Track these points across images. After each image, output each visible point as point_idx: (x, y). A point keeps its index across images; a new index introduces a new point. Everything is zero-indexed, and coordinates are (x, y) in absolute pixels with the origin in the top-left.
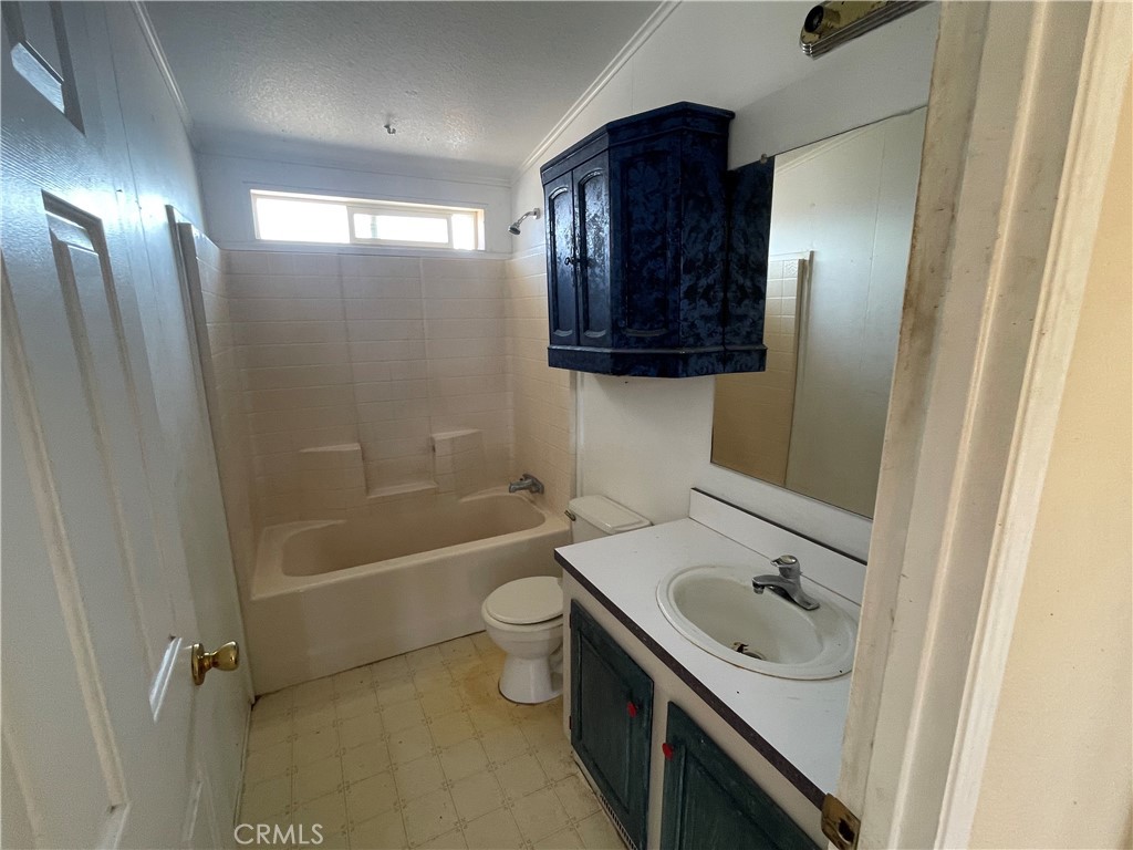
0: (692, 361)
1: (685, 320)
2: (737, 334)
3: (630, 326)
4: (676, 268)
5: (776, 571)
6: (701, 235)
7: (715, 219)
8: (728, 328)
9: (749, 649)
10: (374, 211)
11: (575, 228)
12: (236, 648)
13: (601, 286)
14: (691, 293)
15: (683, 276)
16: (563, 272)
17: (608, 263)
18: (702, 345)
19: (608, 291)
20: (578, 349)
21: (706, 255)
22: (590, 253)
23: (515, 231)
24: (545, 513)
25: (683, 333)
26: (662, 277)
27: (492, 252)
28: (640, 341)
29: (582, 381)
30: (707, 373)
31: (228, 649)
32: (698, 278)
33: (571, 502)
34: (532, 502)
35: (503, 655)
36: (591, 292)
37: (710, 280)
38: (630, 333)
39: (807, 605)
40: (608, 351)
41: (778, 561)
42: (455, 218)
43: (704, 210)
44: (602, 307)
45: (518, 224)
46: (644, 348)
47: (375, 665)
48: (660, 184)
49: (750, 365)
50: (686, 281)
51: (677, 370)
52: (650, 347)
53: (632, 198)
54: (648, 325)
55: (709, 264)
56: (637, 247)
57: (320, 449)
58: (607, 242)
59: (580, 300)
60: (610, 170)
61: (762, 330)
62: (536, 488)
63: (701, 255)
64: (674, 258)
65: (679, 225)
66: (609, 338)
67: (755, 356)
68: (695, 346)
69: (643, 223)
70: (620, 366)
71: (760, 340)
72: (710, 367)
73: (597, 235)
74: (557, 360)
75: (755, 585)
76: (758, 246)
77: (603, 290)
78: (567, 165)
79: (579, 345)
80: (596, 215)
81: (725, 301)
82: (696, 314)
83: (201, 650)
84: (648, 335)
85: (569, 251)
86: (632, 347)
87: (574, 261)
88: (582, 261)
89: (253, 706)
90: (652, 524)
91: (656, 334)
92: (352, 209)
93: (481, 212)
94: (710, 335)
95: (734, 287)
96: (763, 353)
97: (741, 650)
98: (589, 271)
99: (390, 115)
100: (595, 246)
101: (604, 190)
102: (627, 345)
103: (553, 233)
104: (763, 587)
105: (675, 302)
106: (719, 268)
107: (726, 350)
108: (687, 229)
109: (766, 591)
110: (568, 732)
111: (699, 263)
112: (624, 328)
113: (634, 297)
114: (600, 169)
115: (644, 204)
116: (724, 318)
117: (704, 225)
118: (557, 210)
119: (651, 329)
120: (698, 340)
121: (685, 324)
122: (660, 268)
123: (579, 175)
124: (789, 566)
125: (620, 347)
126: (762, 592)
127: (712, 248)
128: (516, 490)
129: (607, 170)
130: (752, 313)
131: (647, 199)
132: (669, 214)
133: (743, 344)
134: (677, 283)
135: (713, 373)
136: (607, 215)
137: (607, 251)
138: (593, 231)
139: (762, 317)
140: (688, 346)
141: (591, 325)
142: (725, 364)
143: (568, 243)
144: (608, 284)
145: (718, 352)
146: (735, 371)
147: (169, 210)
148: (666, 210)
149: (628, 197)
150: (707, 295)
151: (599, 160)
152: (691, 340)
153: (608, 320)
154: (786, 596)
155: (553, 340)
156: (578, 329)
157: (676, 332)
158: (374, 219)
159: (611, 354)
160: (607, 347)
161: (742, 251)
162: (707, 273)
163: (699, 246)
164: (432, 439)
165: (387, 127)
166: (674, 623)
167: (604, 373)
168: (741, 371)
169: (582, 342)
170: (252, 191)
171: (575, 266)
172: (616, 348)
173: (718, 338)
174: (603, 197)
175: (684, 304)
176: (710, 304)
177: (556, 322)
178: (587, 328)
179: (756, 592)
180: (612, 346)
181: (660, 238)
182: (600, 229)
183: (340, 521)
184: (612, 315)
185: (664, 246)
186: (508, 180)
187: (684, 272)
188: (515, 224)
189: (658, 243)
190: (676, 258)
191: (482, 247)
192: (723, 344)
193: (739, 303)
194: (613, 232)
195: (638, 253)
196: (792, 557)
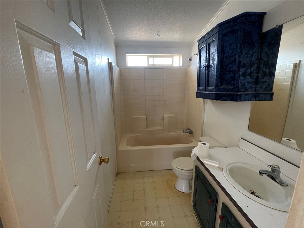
0: (243, 96)
1: (241, 83)
2: (261, 88)
3: (222, 85)
4: (239, 67)
5: (269, 169)
6: (249, 55)
7: (255, 49)
8: (258, 86)
9: (256, 194)
10: (154, 57)
11: (206, 57)
12: (108, 159)
13: (213, 73)
14: (244, 74)
15: (241, 69)
16: (202, 70)
17: (216, 66)
18: (247, 91)
19: (215, 75)
20: (205, 92)
21: (251, 62)
22: (211, 64)
23: (190, 60)
24: (193, 140)
25: (240, 87)
26: (234, 69)
27: (183, 66)
28: (225, 90)
29: (207, 102)
30: (248, 101)
31: (106, 158)
32: (247, 69)
33: (200, 138)
34: (189, 136)
35: (177, 177)
36: (210, 75)
37: (252, 70)
38: (222, 87)
39: (281, 183)
40: (214, 93)
41: (271, 166)
42: (174, 58)
43: (251, 47)
44: (213, 79)
45: (191, 58)
46: (226, 92)
47: (144, 172)
48: (235, 40)
49: (266, 98)
50: (242, 70)
51: (237, 99)
52: (228, 91)
53: (225, 46)
54: (228, 85)
55: (251, 65)
56: (226, 61)
57: (137, 117)
58: (216, 60)
59: (207, 78)
60: (218, 38)
61: (272, 87)
62: (191, 132)
63: (249, 62)
64: (238, 63)
65: (241, 52)
66: (215, 89)
67: (269, 96)
68: (244, 91)
69: (228, 53)
70: (218, 97)
71: (272, 90)
72: (250, 98)
73: (213, 58)
74: (199, 95)
75: (260, 172)
76: (273, 58)
77: (214, 74)
78: (205, 39)
79: (205, 91)
80: (213, 52)
81: (257, 77)
82: (246, 81)
83: (101, 157)
84: (227, 88)
85: (204, 64)
86: (222, 92)
87: (206, 67)
88: (208, 66)
89: (117, 175)
90: (226, 147)
91: (231, 87)
92: (149, 57)
93: (181, 55)
94: (251, 88)
95: (261, 72)
96: (272, 95)
97: (253, 193)
98: (210, 69)
99: (158, 32)
100: (212, 61)
101: (216, 44)
102: (220, 91)
103: (200, 59)
104: (263, 174)
105: (238, 77)
106: (256, 66)
107: (256, 93)
108: (244, 54)
109: (264, 175)
110: (192, 203)
111: (248, 65)
112: (220, 86)
113: (224, 76)
114: (215, 39)
115: (229, 47)
116: (257, 82)
117: (251, 52)
118: (202, 52)
119: (229, 86)
120: (246, 89)
121: (241, 84)
122: (233, 67)
123: (209, 41)
124: (275, 169)
125: (218, 92)
126: (263, 175)
127: (253, 59)
128: (185, 132)
129: (217, 38)
130: (268, 81)
131: (230, 45)
132: (238, 49)
133: (264, 91)
134: (239, 71)
135: (251, 100)
136: (216, 52)
137: (216, 62)
138: (212, 57)
139: (273, 82)
140: (242, 91)
141: (210, 85)
142: (255, 97)
143: (204, 61)
144: (215, 72)
145: (253, 94)
146: (260, 100)
147: (108, 59)
148: (237, 48)
149: (224, 45)
150: (250, 75)
151: (215, 35)
152: (243, 90)
153: (215, 83)
154: (273, 179)
155: (198, 90)
156: (205, 87)
157: (237, 87)
158: (154, 59)
159: (215, 94)
160: (214, 92)
161: (266, 59)
162: (251, 67)
163: (248, 59)
164: (164, 116)
165: (158, 35)
166: (227, 178)
167: (212, 100)
168: (262, 100)
169: (206, 90)
170: (127, 54)
171: (206, 68)
172: (217, 92)
173: (254, 89)
174: (216, 47)
175: (241, 78)
176: (251, 78)
177: (199, 85)
178: (208, 86)
179: (260, 175)
180: (216, 91)
181: (234, 57)
182: (214, 56)
183: (140, 135)
184: (216, 82)
185: (235, 60)
186: (190, 46)
187: (242, 68)
188: (190, 58)
189: (233, 59)
190: (239, 63)
191: (181, 65)
192: (256, 91)
193: (263, 77)
194: (218, 57)
195: (226, 62)
196: (276, 166)
